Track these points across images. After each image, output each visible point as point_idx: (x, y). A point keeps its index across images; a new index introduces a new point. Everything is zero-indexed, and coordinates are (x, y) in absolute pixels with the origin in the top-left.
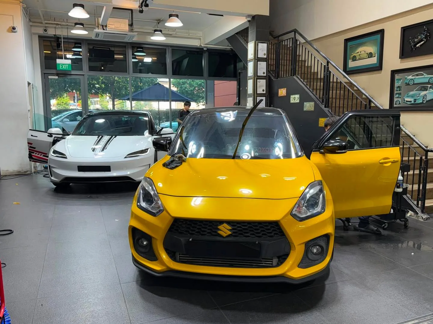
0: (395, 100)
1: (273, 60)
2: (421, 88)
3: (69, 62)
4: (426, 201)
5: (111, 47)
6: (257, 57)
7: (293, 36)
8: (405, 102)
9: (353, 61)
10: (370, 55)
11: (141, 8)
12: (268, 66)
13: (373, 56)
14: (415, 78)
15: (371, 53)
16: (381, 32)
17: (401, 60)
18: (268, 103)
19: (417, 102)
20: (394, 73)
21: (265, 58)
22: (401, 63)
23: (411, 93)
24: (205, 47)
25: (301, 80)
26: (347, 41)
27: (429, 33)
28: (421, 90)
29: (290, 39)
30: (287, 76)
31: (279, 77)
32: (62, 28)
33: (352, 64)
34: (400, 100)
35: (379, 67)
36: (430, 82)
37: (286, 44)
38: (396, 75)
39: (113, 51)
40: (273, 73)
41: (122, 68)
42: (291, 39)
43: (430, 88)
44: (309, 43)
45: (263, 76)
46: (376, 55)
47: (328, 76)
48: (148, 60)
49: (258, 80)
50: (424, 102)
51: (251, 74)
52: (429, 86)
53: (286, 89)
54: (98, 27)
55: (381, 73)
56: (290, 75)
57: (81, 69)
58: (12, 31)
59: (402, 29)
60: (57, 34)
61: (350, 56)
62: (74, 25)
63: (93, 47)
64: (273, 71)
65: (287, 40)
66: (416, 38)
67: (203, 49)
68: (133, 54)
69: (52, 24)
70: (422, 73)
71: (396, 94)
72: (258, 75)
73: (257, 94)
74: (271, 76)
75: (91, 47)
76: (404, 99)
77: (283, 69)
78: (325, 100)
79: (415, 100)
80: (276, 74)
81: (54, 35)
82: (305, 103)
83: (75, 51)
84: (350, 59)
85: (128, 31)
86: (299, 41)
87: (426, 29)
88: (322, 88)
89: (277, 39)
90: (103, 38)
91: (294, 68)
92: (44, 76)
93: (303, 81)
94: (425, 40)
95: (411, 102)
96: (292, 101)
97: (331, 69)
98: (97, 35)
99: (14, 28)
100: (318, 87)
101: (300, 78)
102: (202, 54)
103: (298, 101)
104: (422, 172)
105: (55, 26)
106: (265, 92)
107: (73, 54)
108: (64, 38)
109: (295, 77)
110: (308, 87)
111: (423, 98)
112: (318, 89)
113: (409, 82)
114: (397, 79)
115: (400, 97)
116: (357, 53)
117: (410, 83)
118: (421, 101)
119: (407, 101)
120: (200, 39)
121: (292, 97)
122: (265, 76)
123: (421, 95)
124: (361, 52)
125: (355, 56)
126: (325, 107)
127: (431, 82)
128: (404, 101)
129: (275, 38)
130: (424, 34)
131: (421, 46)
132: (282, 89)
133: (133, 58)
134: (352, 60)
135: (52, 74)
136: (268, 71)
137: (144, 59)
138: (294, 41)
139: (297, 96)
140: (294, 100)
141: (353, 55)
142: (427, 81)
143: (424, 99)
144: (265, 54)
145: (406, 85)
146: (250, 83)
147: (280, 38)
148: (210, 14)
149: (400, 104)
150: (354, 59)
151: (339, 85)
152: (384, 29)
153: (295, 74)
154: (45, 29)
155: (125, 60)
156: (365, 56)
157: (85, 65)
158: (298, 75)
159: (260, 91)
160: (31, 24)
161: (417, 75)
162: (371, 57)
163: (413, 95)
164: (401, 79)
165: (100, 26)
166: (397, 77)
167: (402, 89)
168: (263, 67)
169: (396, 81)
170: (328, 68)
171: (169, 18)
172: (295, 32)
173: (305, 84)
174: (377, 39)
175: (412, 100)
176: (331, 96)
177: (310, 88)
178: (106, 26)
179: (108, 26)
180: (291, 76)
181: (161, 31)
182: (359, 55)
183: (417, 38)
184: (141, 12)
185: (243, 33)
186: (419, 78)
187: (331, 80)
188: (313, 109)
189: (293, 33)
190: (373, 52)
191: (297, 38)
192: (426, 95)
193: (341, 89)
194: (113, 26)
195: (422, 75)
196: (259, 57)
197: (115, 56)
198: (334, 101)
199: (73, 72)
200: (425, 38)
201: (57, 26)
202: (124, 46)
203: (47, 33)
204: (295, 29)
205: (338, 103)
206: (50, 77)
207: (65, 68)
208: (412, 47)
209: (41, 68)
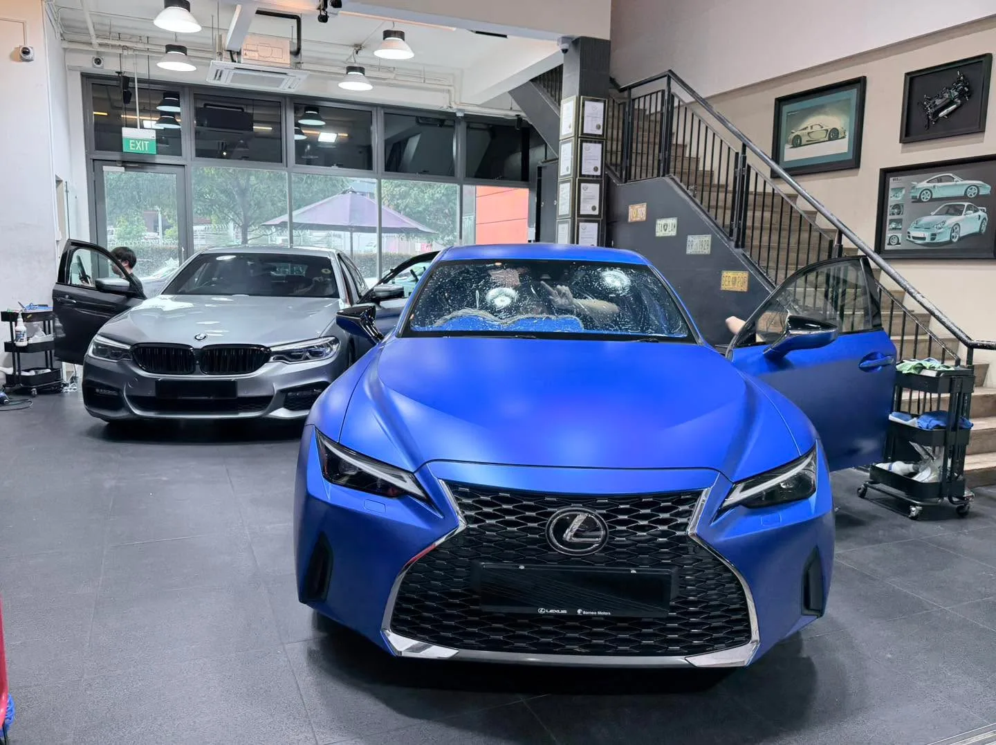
0: (888, 234)
1: (617, 141)
2: (946, 208)
3: (153, 135)
4: (968, 459)
5: (247, 104)
6: (582, 133)
7: (665, 87)
8: (911, 239)
9: (794, 147)
10: (834, 135)
11: (324, 10)
12: (604, 152)
13: (840, 136)
14: (934, 186)
15: (835, 131)
16: (860, 83)
17: (903, 147)
18: (602, 236)
19: (939, 239)
20: (886, 174)
21: (599, 135)
22: (902, 152)
23: (925, 220)
24: (460, 110)
25: (682, 184)
26: (780, 102)
27: (968, 87)
28: (947, 213)
29: (657, 93)
30: (649, 176)
31: (630, 179)
32: (136, 56)
33: (791, 154)
34: (899, 235)
35: (852, 163)
36: (968, 195)
37: (641, 107)
38: (891, 179)
39: (251, 115)
40: (616, 171)
41: (270, 152)
42: (660, 94)
43: (969, 208)
44: (704, 102)
45: (593, 176)
46: (847, 134)
47: (743, 176)
48: (328, 138)
49: (582, 185)
50: (955, 240)
51: (567, 170)
52: (966, 204)
53: (645, 205)
54: (220, 54)
55: (857, 175)
56: (655, 175)
57: (179, 153)
58: (21, 57)
59: (908, 77)
60: (122, 70)
61: (788, 135)
62: (164, 50)
63: (205, 105)
64: (616, 165)
65: (651, 94)
66: (938, 98)
67: (455, 113)
68: (297, 125)
69: (113, 46)
70: (951, 175)
71: (891, 221)
72: (583, 173)
73: (579, 215)
74: (611, 176)
75: (202, 105)
76: (909, 233)
77: (639, 163)
78: (735, 230)
79: (934, 235)
80: (624, 173)
81: (117, 72)
82: (690, 238)
83: (163, 113)
84: (787, 142)
85: (288, 66)
86: (678, 97)
87: (962, 78)
88: (729, 205)
89: (626, 93)
90: (232, 81)
91: (665, 159)
92: (95, 166)
93: (685, 188)
94: (959, 101)
95: (924, 239)
96: (660, 233)
97: (751, 159)
98: (219, 74)
99: (26, 52)
100: (721, 203)
101: (679, 182)
102: (453, 127)
103: (674, 233)
105: (120, 51)
106: (596, 212)
107: (158, 119)
108: (140, 81)
109: (667, 179)
110: (698, 202)
111: (953, 231)
112: (721, 207)
113: (920, 196)
114: (892, 189)
115: (900, 229)
116: (803, 129)
117: (922, 197)
118: (948, 239)
119: (914, 238)
120: (449, 92)
121: (660, 223)
122: (597, 176)
123: (946, 225)
124: (812, 127)
125: (798, 137)
126: (737, 246)
127: (971, 195)
128: (909, 237)
129: (621, 91)
130: (956, 89)
131: (949, 115)
132: (637, 206)
133: (298, 132)
134: (793, 144)
135: (112, 162)
136: (606, 165)
137: (319, 135)
138: (666, 98)
139: (672, 222)
140: (665, 230)
141: (794, 135)
142: (961, 192)
143: (953, 234)
144: (598, 127)
145: (913, 202)
146: (565, 191)
147: (636, 92)
148: (478, 32)
149: (898, 243)
150: (797, 143)
151: (768, 201)
152: (865, 77)
153: (666, 172)
154: (96, 57)
155: (278, 137)
156: (823, 136)
157: (188, 145)
158: (674, 174)
159: (586, 209)
160: (66, 45)
161: (940, 180)
162: (836, 138)
163: (929, 224)
164: (902, 188)
165: (224, 52)
166: (893, 183)
167: (905, 210)
168: (593, 156)
169: (891, 193)
170: (745, 158)
171: (384, 39)
172: (669, 77)
173: (691, 194)
174: (849, 100)
175: (927, 235)
176: (749, 223)
177: (701, 203)
178: (239, 53)
179: (243, 52)
180: (658, 176)
181: (361, 70)
182: (809, 133)
183: (942, 98)
184: (323, 19)
185: (550, 80)
186: (943, 187)
187: (752, 188)
188: (707, 251)
189: (666, 78)
190: (839, 128)
191: (673, 91)
192: (957, 224)
193: (765, 209)
194: (256, 54)
195: (952, 179)
196: (585, 132)
197: (254, 127)
198: (757, 233)
199: (160, 159)
200: (959, 99)
201: (125, 52)
202: (275, 103)
203: (102, 68)
204: (670, 71)
205: (765, 238)
206: (105, 168)
207: (140, 148)
208: (930, 117)
209: (86, 149)
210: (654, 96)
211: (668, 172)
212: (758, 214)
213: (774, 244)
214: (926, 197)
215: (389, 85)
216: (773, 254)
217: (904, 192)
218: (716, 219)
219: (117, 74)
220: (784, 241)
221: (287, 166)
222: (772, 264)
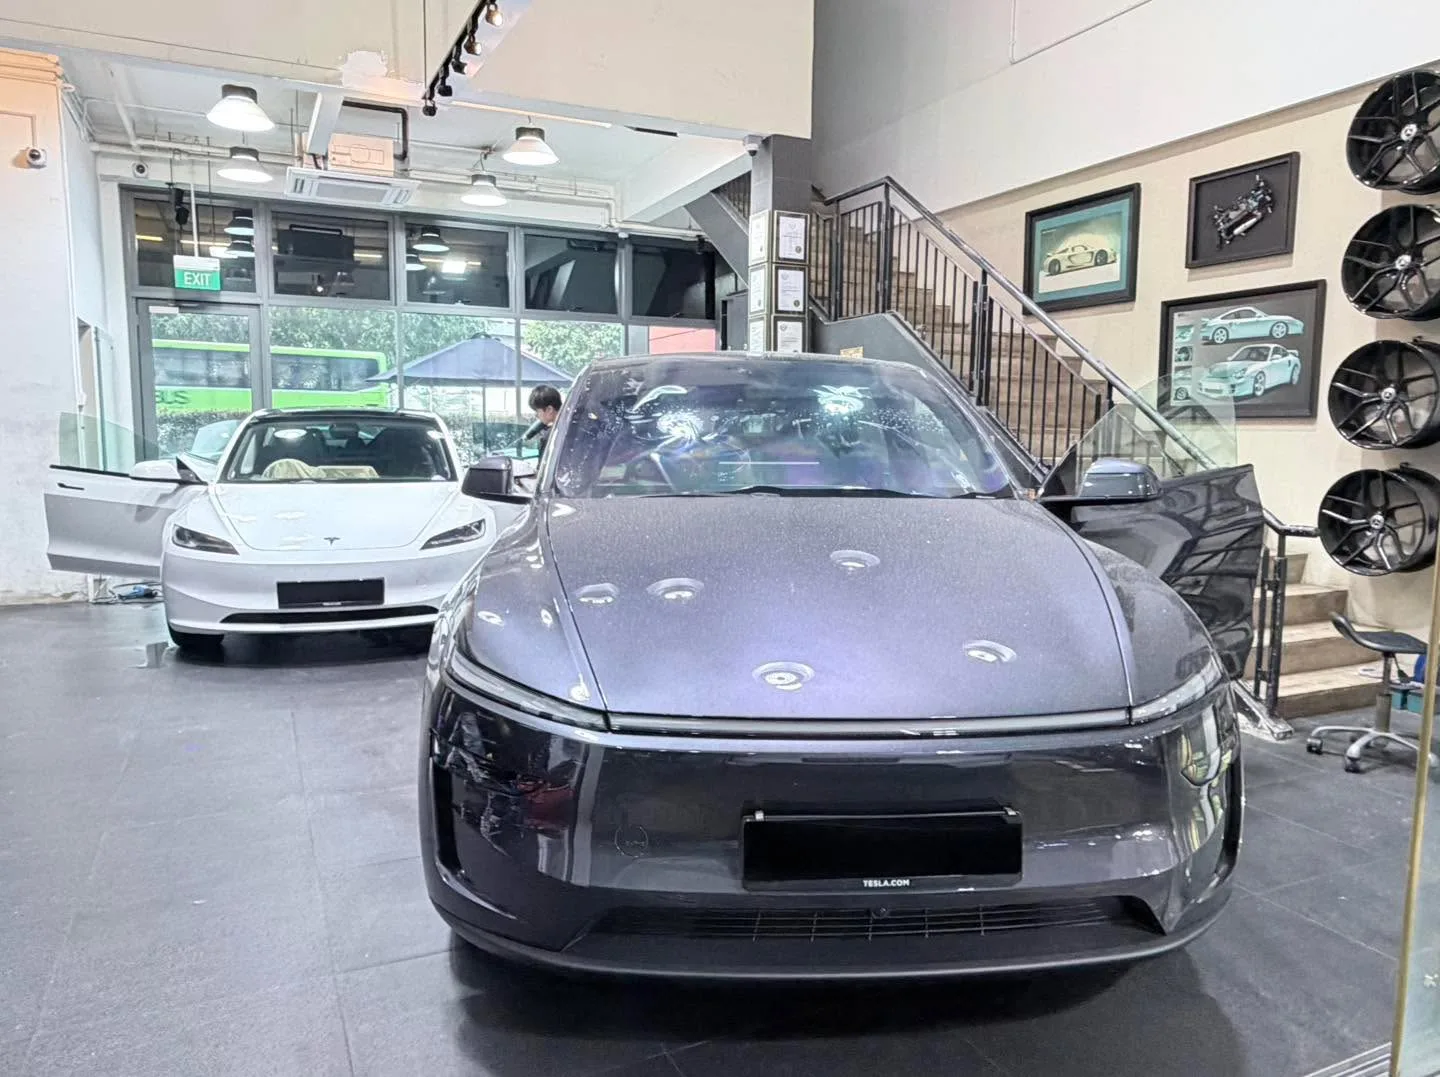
0: (1175, 386)
1: (824, 268)
2: (1246, 354)
3: (215, 266)
4: (1283, 681)
5: (347, 226)
6: (778, 258)
7: (882, 199)
8: (1204, 392)
9: (1051, 275)
10: (1101, 258)
11: (430, 99)
12: (808, 282)
13: (1109, 260)
14: (1231, 324)
15: (1102, 253)
16: (1132, 191)
17: (1190, 274)
19: (1240, 392)
20: (1169, 308)
21: (801, 261)
22: (1189, 280)
23: (1221, 367)
24: (623, 230)
25: (907, 323)
26: (1033, 217)
27: (1270, 195)
28: (1248, 358)
29: (872, 205)
30: (866, 312)
31: (841, 315)
32: (193, 162)
33: (1046, 284)
34: (1189, 387)
35: (1125, 295)
36: (1274, 335)
37: (860, 225)
38: (1176, 315)
39: (351, 239)
40: (823, 305)
41: (374, 285)
42: (876, 207)
43: (1276, 351)
44: (934, 219)
45: (794, 312)
46: (1118, 256)
47: (984, 312)
48: (454, 267)
49: (780, 324)
50: (1259, 393)
51: (759, 304)
52: (1272, 346)
53: (861, 349)
54: (301, 158)
55: (1131, 309)
56: (873, 311)
57: (251, 288)
58: (28, 161)
59: (1194, 184)
60: (174, 181)
61: (1043, 257)
62: (227, 153)
63: (291, 226)
64: (822, 298)
65: (864, 208)
66: (1232, 209)
68: (410, 250)
69: (161, 149)
70: (1252, 309)
71: (1178, 369)
72: (780, 308)
74: (817, 311)
75: (285, 226)
76: (1200, 384)
77: (851, 296)
78: (976, 383)
79: (1233, 387)
80: (833, 308)
81: (167, 183)
83: (235, 237)
84: (1042, 268)
85: (392, 174)
86: (898, 211)
87: (1262, 184)
88: (967, 349)
89: (833, 206)
90: (318, 195)
91: (884, 290)
92: (138, 306)
93: (911, 327)
94: (1259, 214)
95: (1220, 391)
97: (994, 291)
98: (299, 185)
99: (35, 155)
100: (957, 348)
101: (902, 318)
102: (614, 252)
104: (1270, 594)
105: (170, 156)
107: (229, 245)
108: (198, 195)
109: (887, 316)
110: (928, 345)
111: (1256, 381)
112: (957, 353)
113: (1213, 335)
114: (1178, 328)
115: (1189, 379)
116: (1063, 252)
117: (1216, 337)
118: (1249, 391)
119: (1207, 390)
120: (608, 206)
122: (799, 313)
123: (1248, 372)
124: (1073, 249)
125: (1056, 262)
126: (979, 403)
127: (1278, 335)
128: (1201, 389)
129: (828, 203)
130: (1255, 198)
131: (1246, 231)
132: (852, 350)
133: (410, 260)
134: (1049, 271)
135: (163, 302)
136: (810, 297)
137: (442, 263)
138: (884, 212)
141: (1050, 259)
142: (1264, 331)
143: (1257, 385)
144: (798, 250)
145: (1205, 344)
146: (756, 331)
147: (845, 206)
148: (638, 129)
149: (1187, 398)
150: (1055, 269)
151: (1017, 344)
152: (1138, 185)
153: (886, 307)
154: (138, 163)
155: (384, 267)
156: (1087, 259)
157: (264, 275)
158: (897, 310)
159: (785, 351)
160: (96, 147)
161: (1238, 316)
162: (1104, 262)
163: (1226, 372)
164: (1191, 326)
165: (305, 156)
166: (1179, 319)
167: (1194, 355)
168: (793, 287)
169: (1176, 333)
170: (985, 289)
171: (517, 138)
172: (887, 186)
173: (919, 335)
174: (1119, 213)
175: (1224, 386)
176: (994, 373)
177: (932, 348)
178: (325, 158)
179: (330, 157)
180: (877, 312)
181: (492, 179)
182: (1069, 257)
183: (1236, 210)
184: (431, 111)
185: (736, 190)
186: (1242, 324)
187: (995, 328)
189: (882, 188)
190: (1108, 250)
191: (892, 203)
192: (1262, 372)
193: (1013, 355)
194: (347, 159)
195: (1251, 314)
196: (781, 255)
197: (355, 255)
198: (1004, 387)
199: (225, 297)
200: (1259, 210)
201: (177, 157)
202: (381, 222)
203: (146, 177)
204: (889, 178)
205: (1015, 393)
206: (153, 309)
207: (198, 283)
208: (1223, 234)
209: (126, 283)
210: (868, 210)
211: (889, 308)
212: (1005, 361)
213: (1026, 400)
214: (1220, 338)
215: (530, 198)
216: (1026, 412)
217: (1192, 330)
218: (951, 368)
219: (167, 186)
220: (1039, 395)
221: (396, 304)
222: (1024, 427)
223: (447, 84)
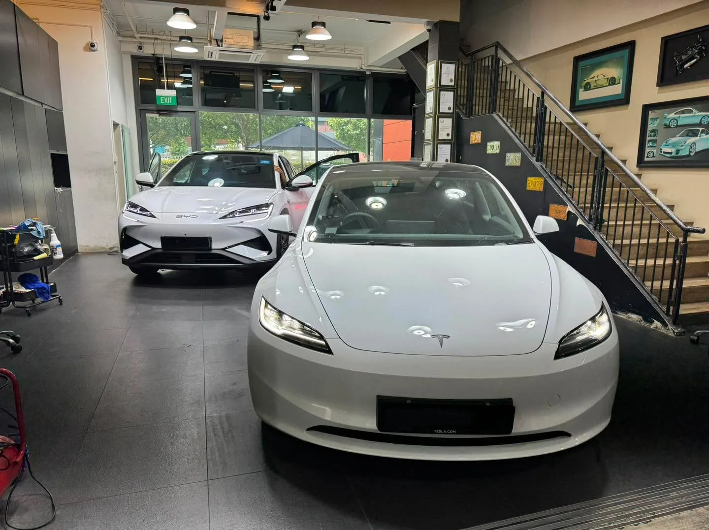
0: (647, 150)
1: (464, 88)
2: (687, 132)
3: (173, 93)
4: (682, 307)
5: (236, 71)
6: (440, 85)
7: (493, 53)
8: (663, 153)
9: (585, 90)
10: (612, 81)
11: (267, 12)
12: (456, 97)
13: (616, 83)
14: (679, 117)
15: (613, 79)
16: (631, 45)
17: (659, 90)
18: (454, 153)
19: (681, 154)
20: (647, 108)
21: (452, 86)
22: (658, 93)
23: (673, 140)
24: (368, 70)
25: (504, 119)
26: (577, 59)
27: (705, 46)
28: (687, 135)
30: (483, 113)
31: (472, 115)
32: (164, 44)
33: (584, 96)
34: (655, 151)
35: (624, 100)
36: (703, 123)
37: (487, 64)
38: (650, 112)
39: (239, 78)
40: (463, 109)
41: (248, 102)
42: (490, 57)
43: (703, 132)
45: (448, 113)
46: (621, 81)
47: (542, 113)
48: (288, 89)
49: (440, 119)
50: (692, 154)
51: (431, 110)
52: (701, 129)
53: (480, 132)
54: (210, 41)
55: (627, 109)
56: (487, 112)
57: (191, 104)
58: (90, 48)
59: (664, 41)
60: (156, 53)
61: (581, 82)
62: (178, 39)
63: (211, 72)
64: (463, 105)
65: (485, 58)
66: (684, 54)
67: (365, 72)
68: (265, 82)
69: (149, 38)
70: (691, 108)
71: (649, 141)
72: (441, 111)
73: (438, 140)
74: (459, 112)
75: (207, 72)
76: (661, 149)
77: (477, 103)
78: (536, 150)
79: (678, 151)
80: (468, 110)
81: (152, 54)
82: (508, 155)
83: (185, 78)
84: (581, 87)
85: (253, 48)
86: (502, 60)
87: (701, 40)
88: (533, 131)
89: (469, 57)
90: (219, 58)
91: (493, 101)
92: (141, 114)
93: (505, 120)
94: (698, 57)
95: (671, 153)
96: (489, 151)
98: (210, 54)
99: (92, 45)
101: (501, 116)
102: (364, 81)
103: (498, 151)
105: (153, 41)
106: (450, 137)
107: (182, 81)
108: (166, 59)
109: (494, 115)
110: (514, 130)
111: (691, 148)
112: (528, 133)
113: (669, 123)
114: (652, 119)
115: (655, 146)
116: (592, 78)
117: (671, 124)
118: (688, 153)
119: (664, 153)
120: (360, 58)
121: (490, 144)
122: (451, 113)
123: (687, 143)
124: (598, 77)
125: (588, 84)
126: (537, 160)
127: (704, 123)
128: (661, 152)
129: (467, 55)
130: (696, 48)
131: (691, 66)
132: (476, 133)
133: (265, 87)
134: (585, 88)
135: (152, 111)
136: (456, 105)
137: (283, 88)
138: (494, 61)
139: (497, 144)
140: (493, 149)
141: (585, 82)
142: (697, 121)
143: (691, 150)
144: (451, 81)
145: (664, 128)
146: (429, 123)
148: (370, 21)
149: (654, 156)
150: (587, 87)
152: (634, 41)
153: (494, 110)
154: (139, 45)
155: (252, 90)
156: (605, 82)
157: (197, 99)
158: (499, 112)
159: (443, 135)
160: (120, 38)
161: (683, 112)
162: (614, 84)
163: (675, 143)
164: (657, 118)
165: (212, 40)
166: (651, 115)
167: (659, 133)
168: (448, 100)
169: (650, 122)
170: (543, 101)
171: (312, 27)
172: (497, 47)
173: (509, 125)
174: (623, 57)
175: (673, 150)
176: (545, 144)
177: (516, 132)
178: (222, 41)
179: (224, 40)
180: (489, 113)
181: (302, 47)
182: (595, 81)
183: (686, 55)
184: (267, 18)
185: (421, 50)
186: (686, 117)
187: (547, 120)
188: (518, 164)
189: (494, 47)
190: (616, 77)
191: (499, 56)
192: (695, 143)
193: (561, 134)
194: (232, 40)
195: (691, 111)
196: (442, 84)
197: (241, 85)
198: (555, 151)
199: (180, 108)
200: (698, 55)
201: (156, 42)
202: (251, 69)
203: (143, 52)
204: (497, 42)
205: (561, 154)
206: (148, 115)
207: (168, 102)
208: (678, 68)
209: (135, 103)
210: (487, 59)
211: (495, 110)
212: (557, 137)
213: (567, 158)
214: (673, 124)
215: (323, 56)
216: (566, 165)
217: (658, 120)
218: (524, 142)
219: (152, 56)
220: (573, 155)
221: (258, 111)
222: (565, 173)
223: (274, 5)
